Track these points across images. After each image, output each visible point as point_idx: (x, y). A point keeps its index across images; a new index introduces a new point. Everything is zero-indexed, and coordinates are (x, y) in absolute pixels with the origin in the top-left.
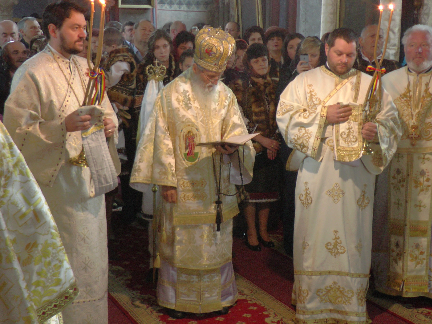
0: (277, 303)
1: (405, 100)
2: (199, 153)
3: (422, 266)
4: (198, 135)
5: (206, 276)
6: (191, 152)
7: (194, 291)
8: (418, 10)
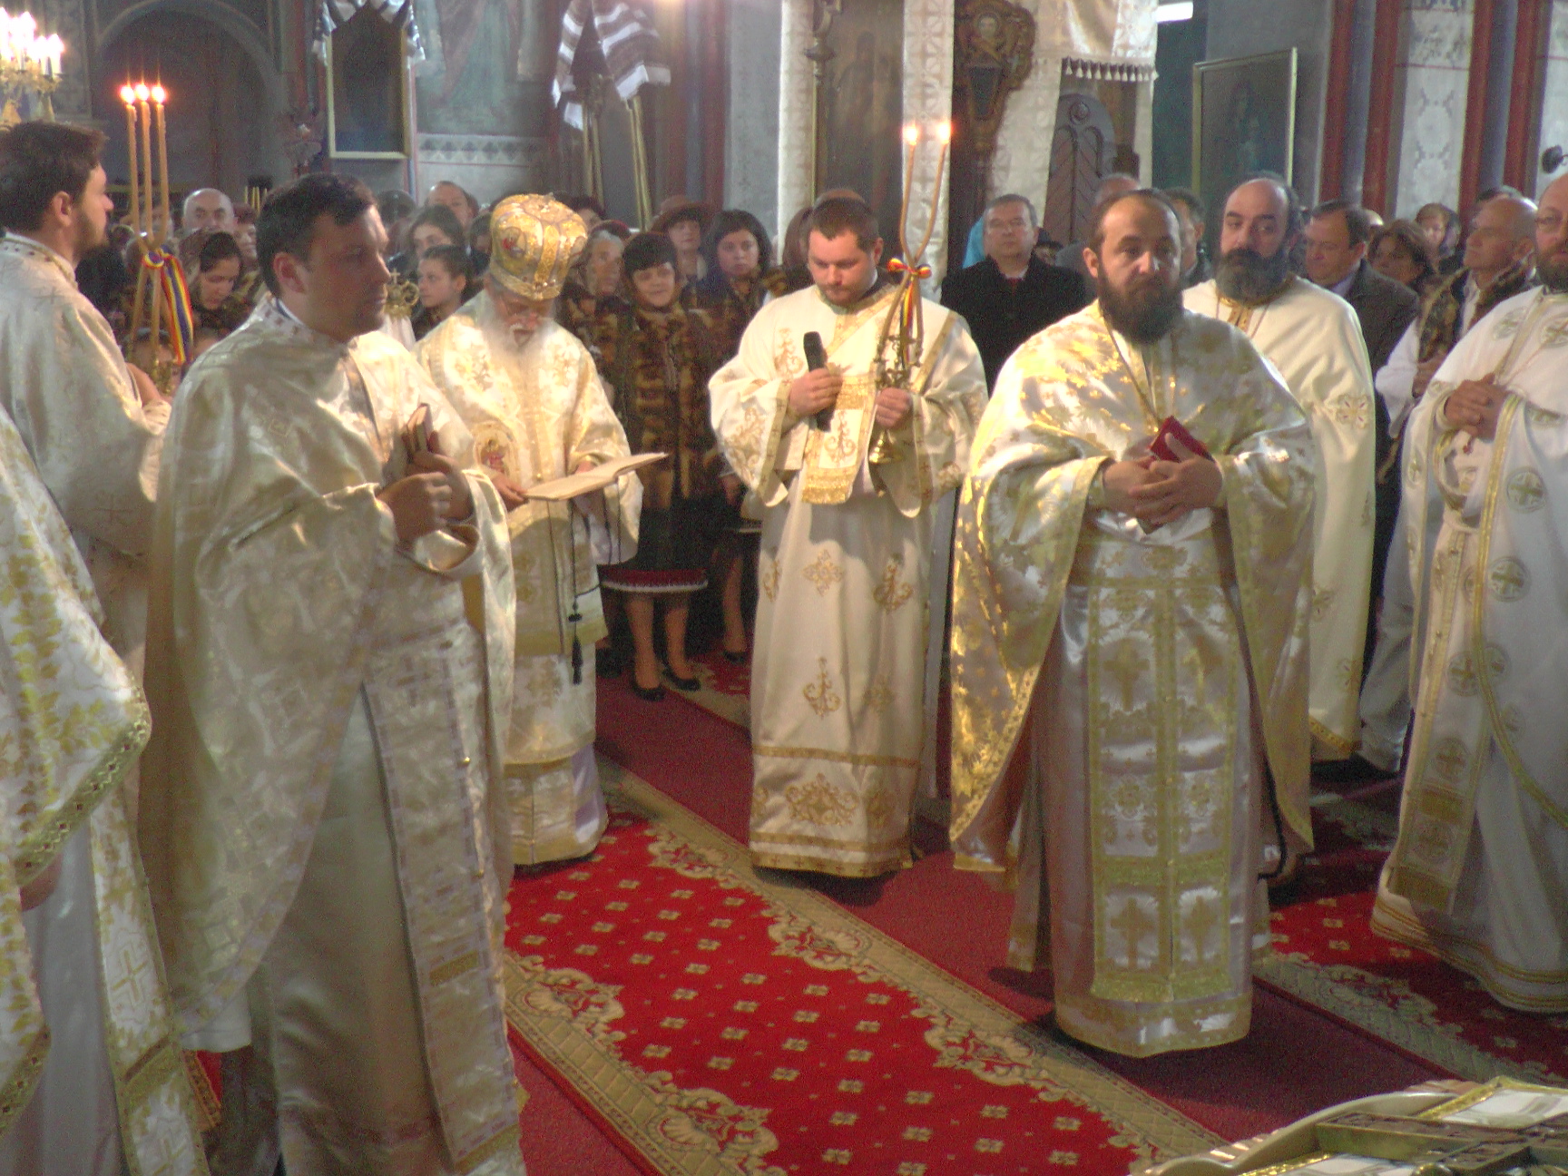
4: (511, 449)
5: (543, 779)
7: (518, 814)
8: (985, 161)
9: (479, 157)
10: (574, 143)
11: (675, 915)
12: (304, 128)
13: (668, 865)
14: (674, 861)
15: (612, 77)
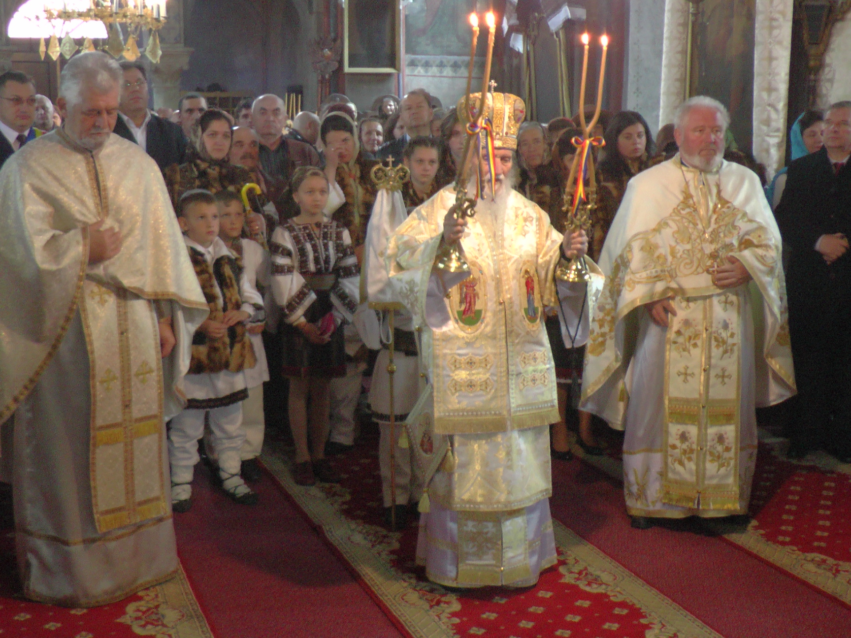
0: (663, 601)
1: (688, 213)
2: (483, 312)
3: (729, 469)
4: (482, 280)
5: (508, 523)
6: (469, 309)
8: (815, 75)
9: (448, 71)
10: (515, 61)
11: (577, 619)
12: (327, 52)
13: (573, 582)
14: (578, 579)
15: (545, 15)
